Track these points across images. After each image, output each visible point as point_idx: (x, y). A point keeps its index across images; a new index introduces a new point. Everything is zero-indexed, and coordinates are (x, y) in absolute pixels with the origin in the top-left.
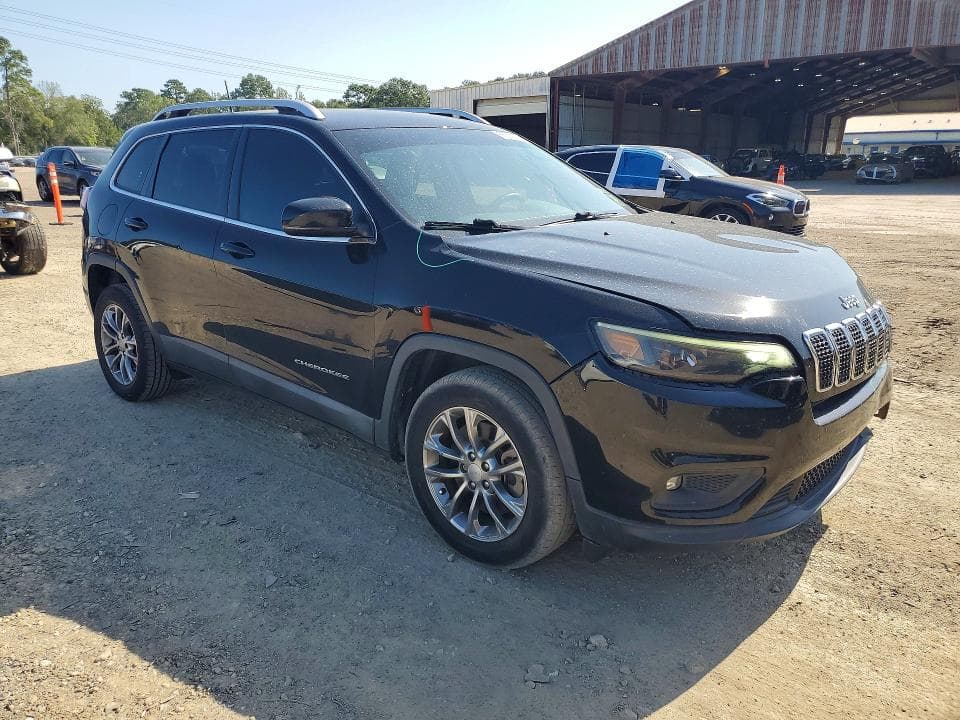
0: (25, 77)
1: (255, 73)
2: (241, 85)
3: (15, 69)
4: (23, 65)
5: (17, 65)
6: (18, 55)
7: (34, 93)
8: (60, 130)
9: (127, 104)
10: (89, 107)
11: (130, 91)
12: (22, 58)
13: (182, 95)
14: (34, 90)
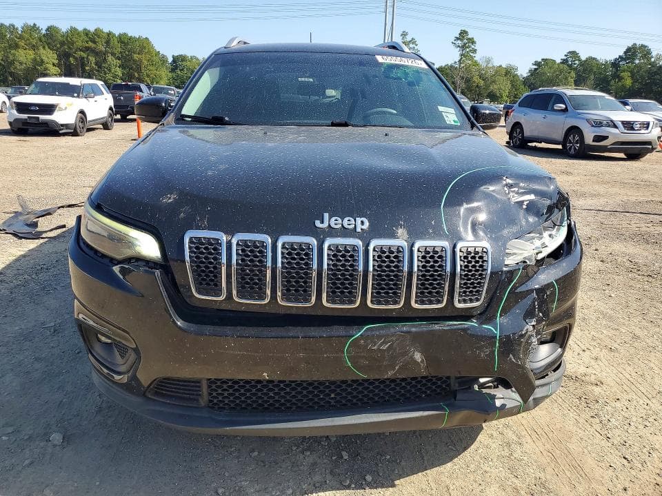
0: (472, 54)
1: (639, 43)
2: (625, 53)
3: (468, 50)
4: (473, 47)
5: (469, 47)
6: (472, 41)
7: (476, 64)
8: (487, 87)
9: (536, 69)
10: (509, 72)
11: (540, 60)
12: (473, 42)
13: (577, 62)
14: (476, 62)
